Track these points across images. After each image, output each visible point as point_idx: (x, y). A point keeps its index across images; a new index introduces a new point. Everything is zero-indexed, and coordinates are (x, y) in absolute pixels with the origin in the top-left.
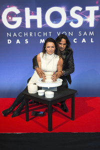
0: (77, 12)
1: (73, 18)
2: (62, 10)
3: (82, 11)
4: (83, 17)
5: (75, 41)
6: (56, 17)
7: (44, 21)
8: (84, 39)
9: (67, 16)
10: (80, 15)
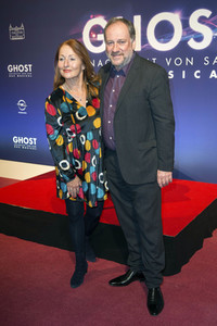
0: (202, 20)
1: (194, 32)
2: (174, 18)
3: (211, 17)
4: (213, 28)
5: (198, 74)
6: (164, 31)
7: (144, 40)
8: (214, 72)
9: (183, 28)
10: (208, 25)
